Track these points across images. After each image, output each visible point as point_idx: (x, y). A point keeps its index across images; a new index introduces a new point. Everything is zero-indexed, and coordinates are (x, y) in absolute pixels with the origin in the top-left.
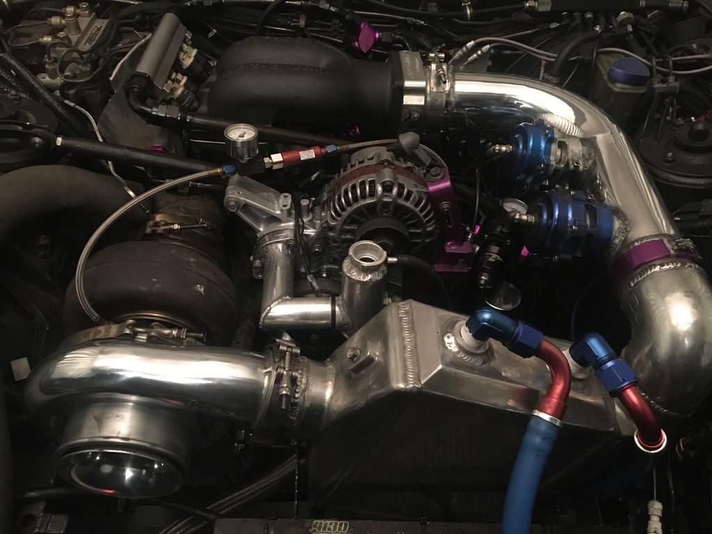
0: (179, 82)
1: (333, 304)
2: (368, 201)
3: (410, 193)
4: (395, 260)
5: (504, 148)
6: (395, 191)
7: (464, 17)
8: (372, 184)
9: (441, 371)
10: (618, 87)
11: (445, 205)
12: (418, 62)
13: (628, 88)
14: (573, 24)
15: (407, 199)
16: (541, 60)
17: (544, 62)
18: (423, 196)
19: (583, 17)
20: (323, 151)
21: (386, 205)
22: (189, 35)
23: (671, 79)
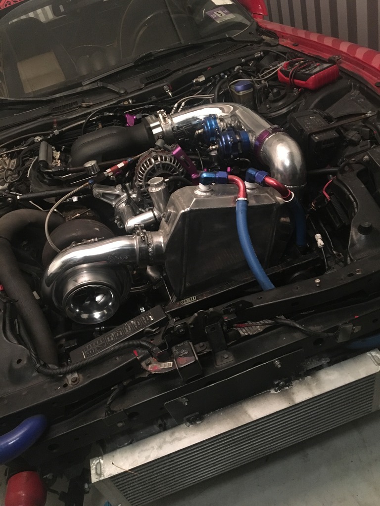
0: (57, 162)
1: (153, 211)
2: (150, 167)
3: (166, 158)
4: (168, 179)
5: (200, 131)
6: (159, 159)
7: (169, 96)
8: (149, 160)
9: (196, 201)
10: (241, 93)
11: (182, 157)
12: (154, 117)
13: (246, 92)
14: (217, 80)
15: (166, 160)
16: (209, 99)
17: (211, 100)
18: (172, 157)
19: (220, 76)
20: (127, 162)
21: (158, 166)
22: (54, 148)
23: (263, 82)
